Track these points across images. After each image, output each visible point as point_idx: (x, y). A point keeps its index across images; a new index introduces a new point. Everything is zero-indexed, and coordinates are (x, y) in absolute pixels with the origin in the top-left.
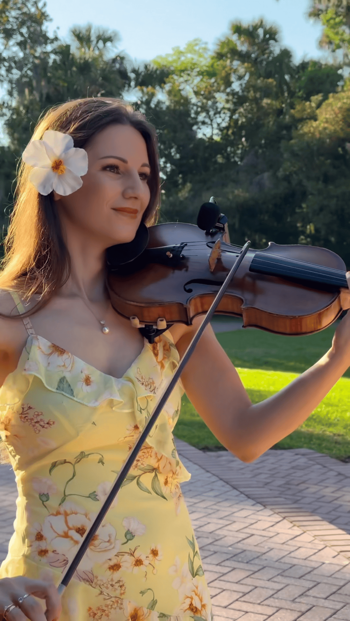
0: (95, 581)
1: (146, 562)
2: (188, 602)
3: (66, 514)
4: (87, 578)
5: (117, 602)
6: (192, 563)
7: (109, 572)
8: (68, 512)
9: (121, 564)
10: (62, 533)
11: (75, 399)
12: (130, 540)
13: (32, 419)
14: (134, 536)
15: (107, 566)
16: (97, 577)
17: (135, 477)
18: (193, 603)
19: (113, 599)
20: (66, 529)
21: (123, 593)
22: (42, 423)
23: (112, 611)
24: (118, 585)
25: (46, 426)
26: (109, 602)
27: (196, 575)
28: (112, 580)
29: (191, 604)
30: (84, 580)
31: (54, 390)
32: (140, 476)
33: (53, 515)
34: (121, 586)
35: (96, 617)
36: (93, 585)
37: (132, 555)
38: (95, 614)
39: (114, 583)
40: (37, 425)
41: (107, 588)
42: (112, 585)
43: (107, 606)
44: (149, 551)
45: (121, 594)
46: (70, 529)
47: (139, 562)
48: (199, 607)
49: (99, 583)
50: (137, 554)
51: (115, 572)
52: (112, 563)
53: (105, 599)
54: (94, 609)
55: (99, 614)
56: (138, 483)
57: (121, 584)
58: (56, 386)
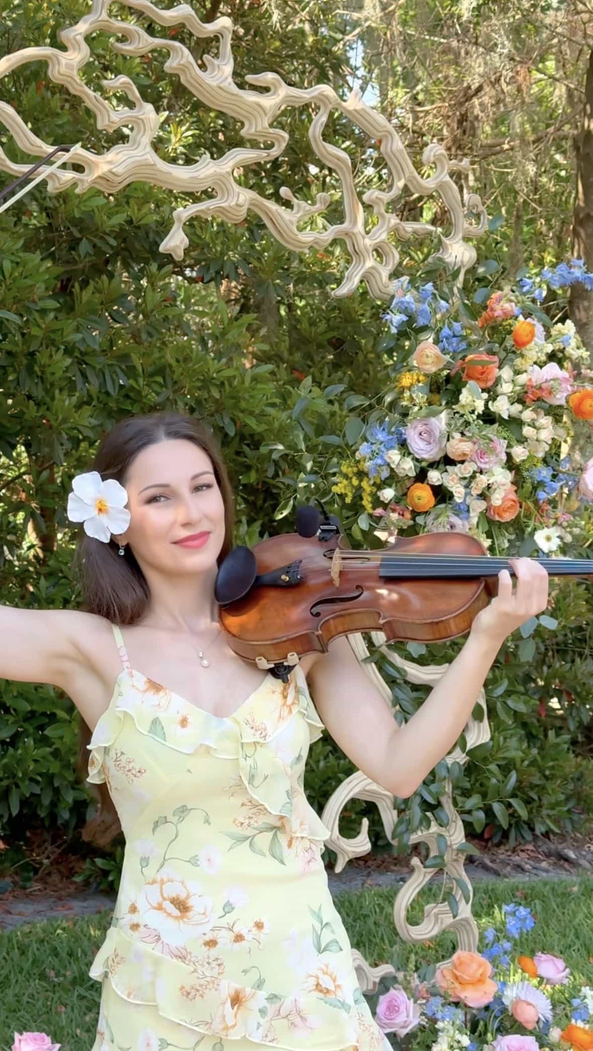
0: (189, 957)
1: (248, 937)
2: (313, 981)
3: (162, 882)
4: (179, 954)
5: (213, 982)
6: (319, 938)
7: (205, 949)
8: (165, 880)
9: (218, 940)
10: (155, 905)
11: (167, 744)
12: (229, 912)
13: (124, 767)
14: (233, 909)
15: (202, 941)
16: (190, 953)
17: (248, 838)
18: (321, 982)
19: (208, 979)
20: (161, 899)
21: (222, 973)
22: (133, 772)
23: (207, 991)
24: (215, 963)
25: (138, 774)
26: (202, 982)
27: (325, 950)
28: (209, 958)
29: (318, 985)
30: (176, 956)
31: (146, 733)
32: (254, 836)
33: (149, 883)
34: (219, 965)
35: (190, 996)
36: (187, 962)
37: (231, 929)
38: (189, 993)
39: (210, 961)
40: (129, 774)
41: (203, 965)
42: (209, 963)
43: (201, 986)
44: (252, 924)
45: (219, 974)
46: (164, 899)
47: (239, 938)
48: (331, 987)
49: (193, 959)
50: (236, 929)
51: (211, 949)
52: (207, 938)
53: (198, 978)
54: (188, 988)
55: (193, 994)
56: (251, 844)
57: (219, 962)
58: (148, 729)
